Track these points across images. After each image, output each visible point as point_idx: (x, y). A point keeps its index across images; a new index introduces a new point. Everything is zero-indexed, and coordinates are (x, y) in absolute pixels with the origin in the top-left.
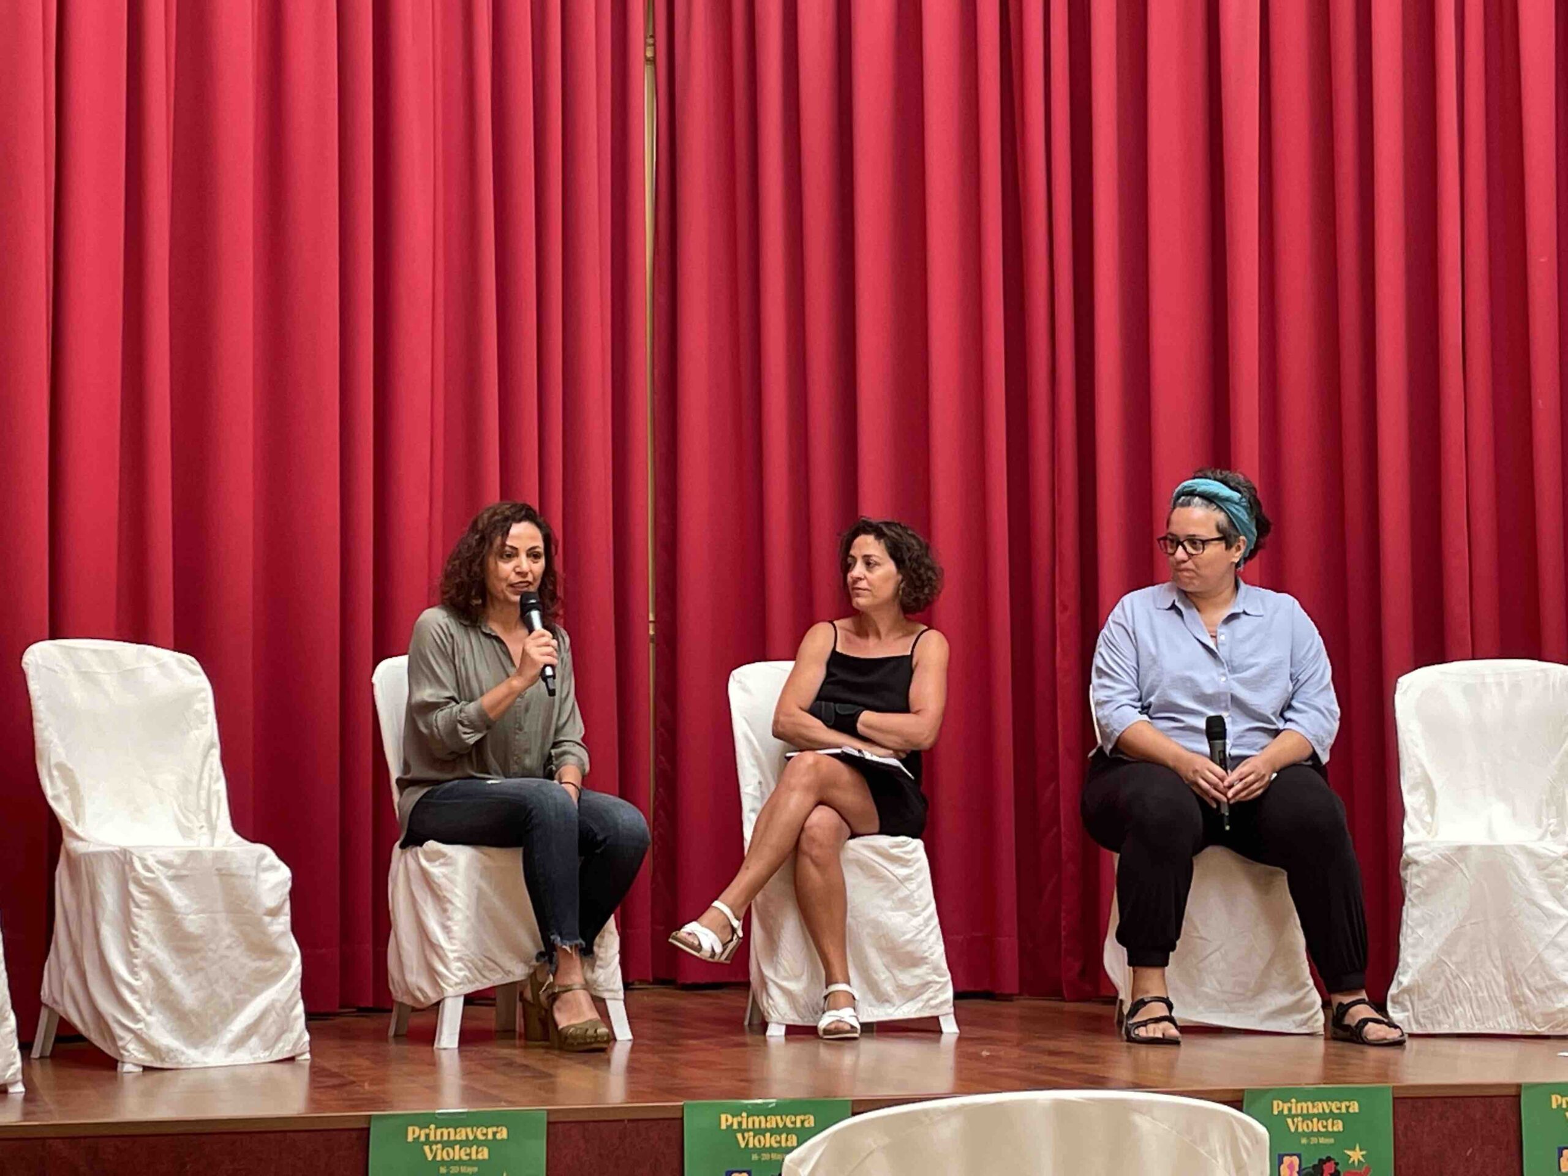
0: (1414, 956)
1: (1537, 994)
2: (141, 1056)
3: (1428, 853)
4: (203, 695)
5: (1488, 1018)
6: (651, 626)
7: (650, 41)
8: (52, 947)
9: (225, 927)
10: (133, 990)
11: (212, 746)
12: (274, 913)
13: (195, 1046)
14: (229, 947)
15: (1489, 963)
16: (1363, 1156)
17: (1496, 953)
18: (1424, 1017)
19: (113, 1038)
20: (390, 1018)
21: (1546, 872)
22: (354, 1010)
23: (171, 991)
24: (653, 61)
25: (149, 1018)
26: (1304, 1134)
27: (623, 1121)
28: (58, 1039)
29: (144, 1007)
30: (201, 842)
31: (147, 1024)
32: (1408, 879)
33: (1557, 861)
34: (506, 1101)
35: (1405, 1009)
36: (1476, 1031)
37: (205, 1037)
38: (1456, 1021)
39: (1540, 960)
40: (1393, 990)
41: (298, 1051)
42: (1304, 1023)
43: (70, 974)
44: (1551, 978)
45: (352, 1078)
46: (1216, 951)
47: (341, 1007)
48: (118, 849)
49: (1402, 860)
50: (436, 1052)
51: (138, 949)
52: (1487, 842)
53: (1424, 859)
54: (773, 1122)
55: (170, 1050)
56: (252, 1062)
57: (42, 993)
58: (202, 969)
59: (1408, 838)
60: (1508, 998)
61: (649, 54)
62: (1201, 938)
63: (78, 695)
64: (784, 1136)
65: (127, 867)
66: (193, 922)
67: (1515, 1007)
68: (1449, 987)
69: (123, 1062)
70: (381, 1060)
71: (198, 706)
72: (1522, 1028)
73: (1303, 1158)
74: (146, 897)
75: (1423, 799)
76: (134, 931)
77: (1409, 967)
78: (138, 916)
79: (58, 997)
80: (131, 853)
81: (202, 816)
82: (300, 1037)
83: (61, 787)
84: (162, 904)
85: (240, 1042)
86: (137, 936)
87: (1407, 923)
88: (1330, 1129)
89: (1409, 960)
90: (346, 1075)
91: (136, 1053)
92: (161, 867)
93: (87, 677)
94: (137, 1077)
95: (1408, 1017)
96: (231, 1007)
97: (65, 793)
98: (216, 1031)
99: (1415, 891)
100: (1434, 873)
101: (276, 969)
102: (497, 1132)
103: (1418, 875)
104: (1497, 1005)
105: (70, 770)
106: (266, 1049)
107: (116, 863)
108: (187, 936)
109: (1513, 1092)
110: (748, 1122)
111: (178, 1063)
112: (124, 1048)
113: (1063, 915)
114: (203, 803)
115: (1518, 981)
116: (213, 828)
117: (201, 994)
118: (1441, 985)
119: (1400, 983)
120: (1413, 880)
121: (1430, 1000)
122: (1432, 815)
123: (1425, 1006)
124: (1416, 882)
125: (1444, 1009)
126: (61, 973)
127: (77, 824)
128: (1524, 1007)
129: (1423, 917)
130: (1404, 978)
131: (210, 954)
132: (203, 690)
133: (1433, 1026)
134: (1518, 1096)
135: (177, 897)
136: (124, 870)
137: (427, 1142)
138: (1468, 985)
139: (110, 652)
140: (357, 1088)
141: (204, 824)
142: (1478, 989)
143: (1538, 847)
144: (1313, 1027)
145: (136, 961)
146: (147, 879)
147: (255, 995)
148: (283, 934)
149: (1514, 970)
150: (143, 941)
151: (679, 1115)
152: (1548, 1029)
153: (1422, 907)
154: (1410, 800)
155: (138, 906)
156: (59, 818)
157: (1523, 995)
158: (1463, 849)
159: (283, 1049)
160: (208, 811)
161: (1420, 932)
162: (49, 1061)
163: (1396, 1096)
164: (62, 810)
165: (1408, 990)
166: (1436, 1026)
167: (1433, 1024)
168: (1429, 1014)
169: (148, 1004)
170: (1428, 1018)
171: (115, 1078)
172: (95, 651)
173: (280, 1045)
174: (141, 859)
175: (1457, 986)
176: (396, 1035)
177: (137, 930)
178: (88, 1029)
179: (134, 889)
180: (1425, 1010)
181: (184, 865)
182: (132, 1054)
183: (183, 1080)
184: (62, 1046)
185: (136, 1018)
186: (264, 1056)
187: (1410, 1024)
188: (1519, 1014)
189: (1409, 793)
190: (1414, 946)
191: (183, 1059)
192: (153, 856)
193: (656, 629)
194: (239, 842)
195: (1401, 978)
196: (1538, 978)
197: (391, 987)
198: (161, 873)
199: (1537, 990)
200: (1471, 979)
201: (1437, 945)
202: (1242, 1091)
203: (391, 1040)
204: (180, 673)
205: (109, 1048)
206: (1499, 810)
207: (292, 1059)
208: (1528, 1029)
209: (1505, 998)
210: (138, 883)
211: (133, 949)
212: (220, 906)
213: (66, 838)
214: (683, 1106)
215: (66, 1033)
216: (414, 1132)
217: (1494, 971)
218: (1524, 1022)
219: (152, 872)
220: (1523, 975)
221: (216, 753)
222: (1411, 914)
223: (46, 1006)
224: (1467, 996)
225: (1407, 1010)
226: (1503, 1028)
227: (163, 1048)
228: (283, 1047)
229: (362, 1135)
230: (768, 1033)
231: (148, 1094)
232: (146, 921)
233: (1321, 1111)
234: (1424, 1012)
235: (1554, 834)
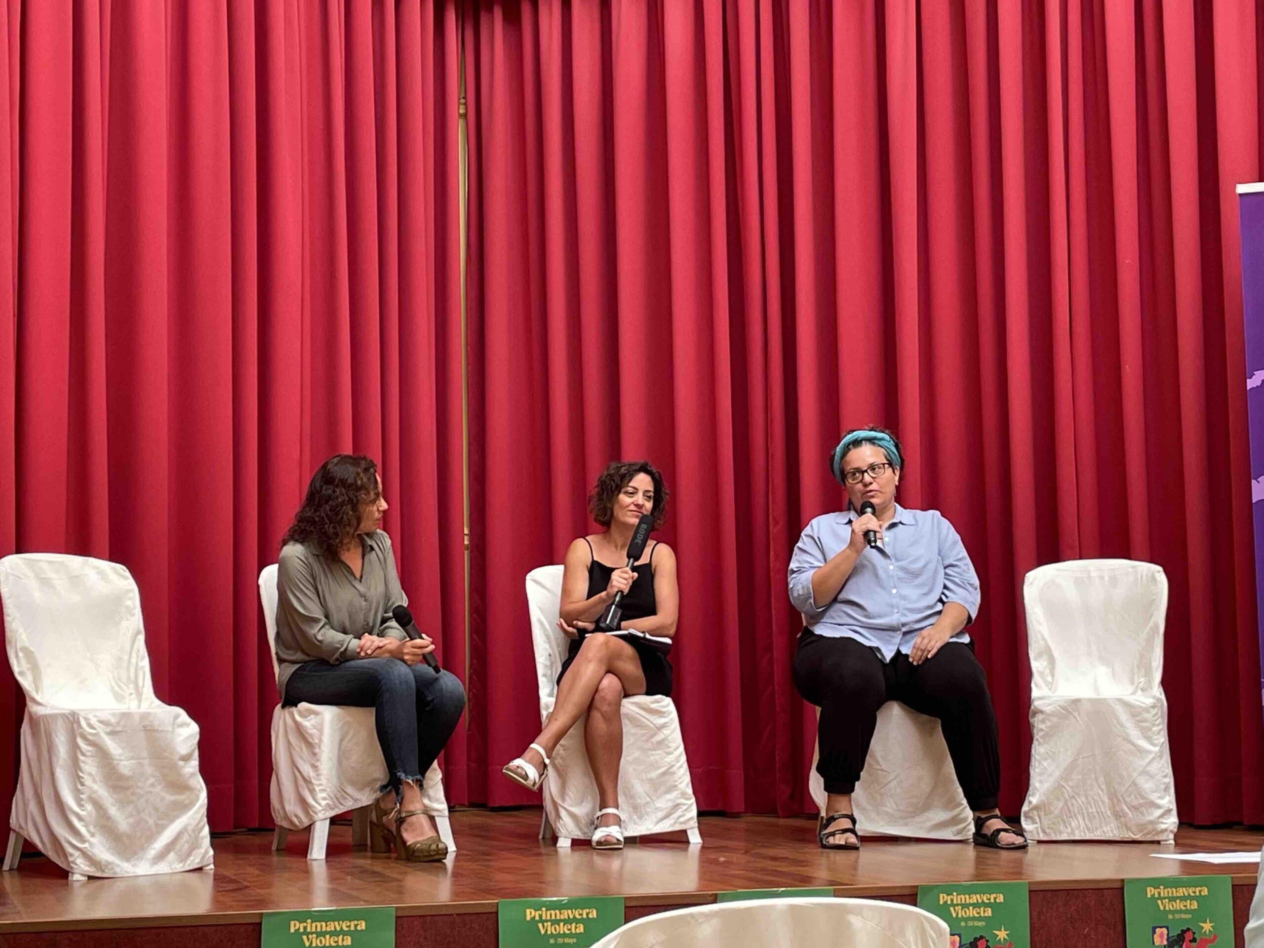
0: (1041, 782)
1: (1133, 809)
2: (87, 868)
3: (1049, 705)
4: (131, 595)
5: (1096, 829)
6: (466, 538)
7: (463, 101)
8: (19, 786)
9: (149, 770)
10: (80, 818)
11: (138, 633)
12: (186, 758)
13: (128, 860)
14: (152, 785)
15: (1096, 788)
16: (1007, 935)
17: (1102, 779)
18: (1049, 828)
19: (65, 855)
20: (273, 834)
21: (1137, 718)
22: (246, 830)
23: (109, 818)
24: (465, 116)
25: (92, 840)
26: (963, 919)
27: (452, 915)
28: (23, 855)
29: (88, 831)
30: (131, 705)
31: (91, 844)
32: (1036, 725)
33: (1146, 710)
34: (364, 901)
35: (1034, 822)
36: (1088, 838)
37: (135, 853)
38: (1073, 832)
39: (1134, 784)
40: (1025, 808)
41: (204, 864)
42: (960, 832)
43: (33, 807)
44: (1143, 797)
45: (245, 883)
46: (893, 779)
47: (235, 828)
48: (68, 712)
49: (1031, 710)
50: (309, 862)
51: (83, 787)
52: (1092, 695)
53: (1047, 709)
54: (566, 914)
55: (108, 863)
56: (170, 871)
57: (11, 821)
58: (132, 802)
59: (1035, 693)
60: (1111, 813)
61: (462, 111)
62: (882, 770)
63: (38, 595)
64: (574, 925)
65: (75, 726)
66: (125, 766)
67: (1116, 820)
68: (1067, 805)
69: (73, 873)
70: (266, 869)
71: (129, 603)
72: (1122, 836)
73: (962, 936)
74: (90, 748)
75: (1045, 664)
76: (81, 774)
77: (1038, 791)
78: (83, 762)
79: (23, 825)
80: (78, 714)
81: (131, 686)
82: (206, 852)
83: (25, 665)
84: (103, 754)
85: (161, 856)
86: (83, 778)
87: (1035, 758)
88: (982, 915)
89: (1037, 785)
90: (241, 881)
91: (82, 866)
92: (101, 725)
93: (44, 582)
94: (83, 885)
95: (1037, 828)
96: (154, 830)
97: (29, 669)
98: (143, 849)
99: (1041, 734)
100: (1055, 719)
101: (187, 802)
102: (358, 925)
103: (1043, 721)
104: (1102, 818)
105: (32, 652)
106: (180, 862)
107: (67, 721)
108: (121, 777)
109: (1118, 885)
110: (546, 914)
111: (115, 873)
112: (74, 862)
113: (777, 752)
114: (132, 675)
115: (1119, 800)
116: (139, 694)
117: (131, 820)
118: (1061, 804)
119: (1030, 802)
120: (1039, 725)
121: (1053, 815)
122: (1053, 676)
123: (1050, 820)
124: (1042, 726)
125: (1064, 822)
126: (25, 805)
127: (37, 693)
128: (1123, 819)
129: (1047, 753)
130: (1033, 798)
131: (138, 790)
132: (132, 590)
133: (1056, 835)
134: (1122, 889)
135: (112, 746)
136: (73, 728)
137: (306, 933)
138: (1081, 803)
139: (62, 563)
140: (250, 892)
141: (133, 691)
142: (1089, 806)
143: (1131, 699)
144: (966, 835)
145: (82, 796)
146: (90, 734)
147: (172, 821)
148: (193, 775)
149: (1115, 792)
150: (88, 781)
151: (494, 910)
152: (1141, 836)
153: (1046, 745)
154: (1037, 665)
155: (83, 755)
156: (23, 688)
157: (1122, 810)
158: (1076, 702)
159: (194, 861)
160: (136, 682)
161: (1045, 764)
162: (16, 873)
163: (1031, 889)
164: (26, 682)
165: (1036, 808)
166: (1058, 834)
167: (1055, 833)
168: (1053, 826)
169: (92, 829)
170: (1052, 829)
171: (67, 885)
172: (50, 562)
173: (192, 858)
174: (86, 719)
175: (1073, 805)
176: (277, 850)
177: (83, 773)
178: (45, 848)
179: (80, 741)
180: (1049, 822)
181: (118, 723)
182: (80, 867)
183: (119, 886)
184: (26, 860)
185: (82, 839)
186: (179, 867)
187: (1038, 834)
188: (1119, 825)
189: (1036, 659)
190: (1041, 774)
191: (118, 870)
192: (95, 716)
193: (470, 540)
194: (159, 705)
195: (1031, 799)
196: (1133, 797)
197: (273, 814)
198: (101, 730)
199: (1133, 807)
200: (1084, 799)
201: (1058, 773)
202: (917, 886)
203: (274, 853)
204: (113, 577)
205: (62, 862)
206: (1102, 672)
207: (200, 869)
208: (1127, 836)
209: (1109, 813)
210: (84, 738)
211: (79, 787)
212: (145, 754)
213: (29, 703)
214: (497, 903)
215: (29, 851)
216: (295, 925)
217: (1101, 793)
218: (1123, 831)
219: (94, 728)
220: (1122, 796)
221: (142, 638)
222: (1039, 750)
223: (14, 831)
224: (1081, 812)
225: (1036, 823)
226: (1107, 835)
227: (103, 863)
228: (193, 861)
229: (256, 928)
230: (558, 845)
231: (91, 898)
232: (89, 766)
233: (975, 901)
234: (1048, 824)
235: (1142, 690)
